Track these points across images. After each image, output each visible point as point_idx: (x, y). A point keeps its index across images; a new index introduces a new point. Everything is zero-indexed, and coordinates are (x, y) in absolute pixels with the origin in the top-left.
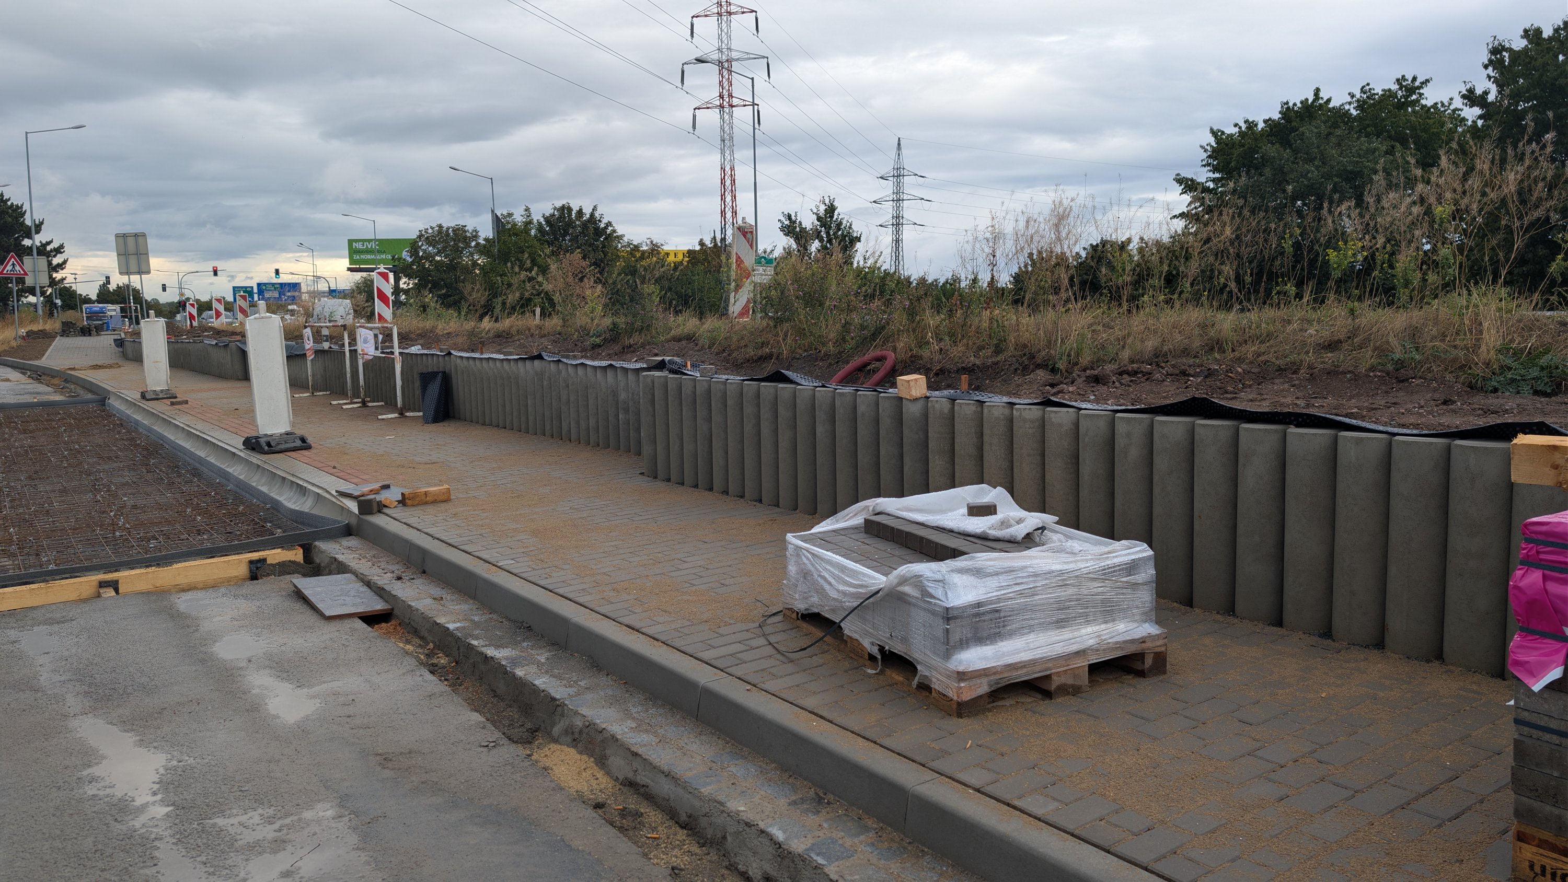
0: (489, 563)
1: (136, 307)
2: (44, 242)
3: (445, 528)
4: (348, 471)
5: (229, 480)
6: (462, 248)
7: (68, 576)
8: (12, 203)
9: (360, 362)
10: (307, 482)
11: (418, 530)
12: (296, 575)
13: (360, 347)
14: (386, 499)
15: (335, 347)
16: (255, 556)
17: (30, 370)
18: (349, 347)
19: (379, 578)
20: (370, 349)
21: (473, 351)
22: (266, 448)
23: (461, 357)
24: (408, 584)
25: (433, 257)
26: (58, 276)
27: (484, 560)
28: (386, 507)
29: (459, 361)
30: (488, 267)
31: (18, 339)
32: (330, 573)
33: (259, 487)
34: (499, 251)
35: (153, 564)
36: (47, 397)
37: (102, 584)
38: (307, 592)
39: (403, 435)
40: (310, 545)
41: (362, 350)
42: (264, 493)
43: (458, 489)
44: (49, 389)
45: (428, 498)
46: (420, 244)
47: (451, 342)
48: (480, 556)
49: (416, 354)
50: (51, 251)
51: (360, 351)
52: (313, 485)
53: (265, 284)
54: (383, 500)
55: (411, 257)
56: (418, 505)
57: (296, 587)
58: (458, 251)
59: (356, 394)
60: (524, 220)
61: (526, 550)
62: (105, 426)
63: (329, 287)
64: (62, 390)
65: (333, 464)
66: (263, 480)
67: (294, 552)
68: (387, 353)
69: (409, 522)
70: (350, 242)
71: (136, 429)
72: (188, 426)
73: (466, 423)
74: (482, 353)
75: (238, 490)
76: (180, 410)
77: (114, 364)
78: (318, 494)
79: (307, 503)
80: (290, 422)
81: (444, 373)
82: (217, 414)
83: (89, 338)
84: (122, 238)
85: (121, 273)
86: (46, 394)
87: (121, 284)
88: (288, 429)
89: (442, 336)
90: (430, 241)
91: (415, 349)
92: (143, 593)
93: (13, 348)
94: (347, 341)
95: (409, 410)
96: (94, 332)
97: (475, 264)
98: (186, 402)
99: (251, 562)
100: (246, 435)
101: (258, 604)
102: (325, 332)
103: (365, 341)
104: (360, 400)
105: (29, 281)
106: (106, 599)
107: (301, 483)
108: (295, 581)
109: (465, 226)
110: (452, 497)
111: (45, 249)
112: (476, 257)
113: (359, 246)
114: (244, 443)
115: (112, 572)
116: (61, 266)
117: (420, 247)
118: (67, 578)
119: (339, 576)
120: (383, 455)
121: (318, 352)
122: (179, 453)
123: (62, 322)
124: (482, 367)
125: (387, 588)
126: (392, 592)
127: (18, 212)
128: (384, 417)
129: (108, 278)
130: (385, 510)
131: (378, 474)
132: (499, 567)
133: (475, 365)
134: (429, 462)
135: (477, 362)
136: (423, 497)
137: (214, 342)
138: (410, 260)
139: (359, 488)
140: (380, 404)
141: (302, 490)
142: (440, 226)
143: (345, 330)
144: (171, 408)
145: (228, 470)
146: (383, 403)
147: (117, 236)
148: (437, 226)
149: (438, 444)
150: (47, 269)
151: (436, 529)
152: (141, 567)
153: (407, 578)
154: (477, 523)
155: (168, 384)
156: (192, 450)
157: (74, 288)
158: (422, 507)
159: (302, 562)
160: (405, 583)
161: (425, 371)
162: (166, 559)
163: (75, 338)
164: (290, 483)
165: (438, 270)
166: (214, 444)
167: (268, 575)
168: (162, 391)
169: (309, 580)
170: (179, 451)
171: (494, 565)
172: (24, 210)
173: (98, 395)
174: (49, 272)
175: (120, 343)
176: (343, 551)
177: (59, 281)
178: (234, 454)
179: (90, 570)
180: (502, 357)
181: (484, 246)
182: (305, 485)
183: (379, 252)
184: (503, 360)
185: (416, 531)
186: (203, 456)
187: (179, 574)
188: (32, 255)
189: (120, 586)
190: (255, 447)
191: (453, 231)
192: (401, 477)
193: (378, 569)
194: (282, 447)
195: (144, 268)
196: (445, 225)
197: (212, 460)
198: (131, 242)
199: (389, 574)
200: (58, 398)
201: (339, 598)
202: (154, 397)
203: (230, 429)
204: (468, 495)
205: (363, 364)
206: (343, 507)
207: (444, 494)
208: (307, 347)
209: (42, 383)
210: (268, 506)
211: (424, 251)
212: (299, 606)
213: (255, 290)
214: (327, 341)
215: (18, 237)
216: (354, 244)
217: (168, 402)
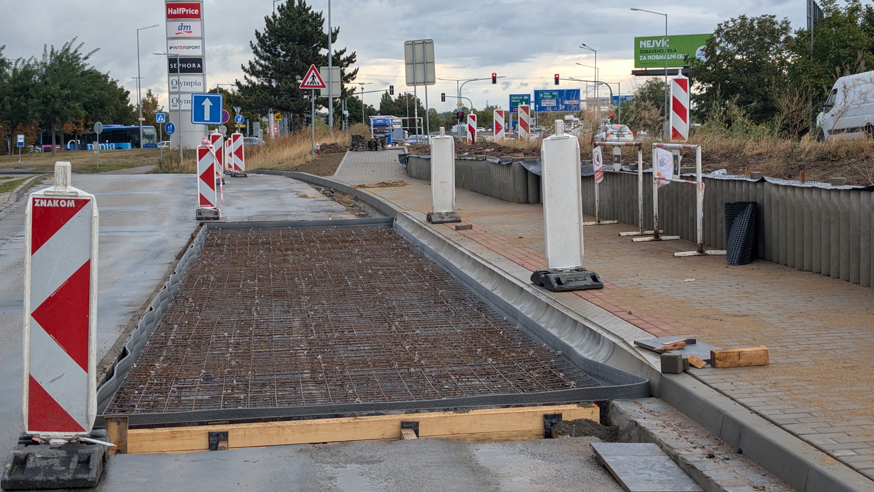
0: (823, 451)
1: (420, 120)
2: (338, 51)
3: (764, 399)
4: (646, 319)
5: (516, 319)
6: (768, 43)
7: (373, 412)
8: (313, 12)
9: (655, 188)
10: (602, 328)
11: (732, 399)
12: (593, 437)
13: (655, 170)
14: (693, 357)
15: (627, 169)
16: (550, 410)
17: (324, 186)
18: (643, 169)
19: (687, 453)
20: (667, 173)
21: (790, 177)
22: (556, 285)
23: (777, 185)
24: (722, 464)
25: (732, 56)
26: (348, 86)
27: (816, 447)
28: (693, 366)
29: (774, 190)
30: (800, 66)
31: (314, 153)
32: (629, 440)
33: (548, 329)
34: (815, 46)
35: (451, 408)
36: (340, 215)
37: (405, 425)
38: (608, 460)
39: (705, 278)
40: (608, 403)
41: (659, 174)
42: (554, 336)
43: (776, 351)
44: (341, 207)
45: (741, 361)
46: (718, 40)
47: (762, 165)
48: (811, 440)
49: (722, 180)
50: (344, 61)
51: (655, 175)
52: (609, 332)
53: (543, 92)
54: (689, 358)
55: (706, 56)
56: (729, 367)
57: (595, 451)
58: (763, 48)
59: (648, 225)
60: (849, 6)
61: (868, 439)
62: (393, 249)
63: (611, 94)
64: (351, 208)
65: (628, 308)
66: (553, 322)
67: (591, 410)
68: (687, 178)
69: (721, 388)
70: (637, 40)
71: (423, 254)
72: (474, 254)
73: (779, 266)
74: (803, 181)
75: (526, 331)
76: (465, 236)
77: (399, 182)
78: (614, 343)
79: (601, 353)
80: (581, 256)
81: (755, 204)
82: (502, 242)
83: (375, 152)
84: (411, 45)
85: (408, 84)
86: (340, 212)
87: (403, 94)
88: (579, 265)
89: (751, 156)
90: (730, 37)
91: (719, 174)
92: (443, 440)
93: (309, 162)
94: (640, 162)
95: (710, 246)
96: (380, 147)
97: (783, 62)
98: (470, 227)
99: (546, 417)
100: (535, 270)
101: (557, 467)
102: (617, 152)
103: (662, 163)
104: (652, 232)
105: (324, 93)
106: (409, 441)
107: (594, 328)
108: (594, 444)
109: (774, 17)
110: (771, 362)
111: (339, 58)
112: (785, 54)
113: (647, 45)
114: (532, 278)
115: (412, 413)
116: (352, 76)
117: (718, 44)
118: (372, 415)
119: (642, 444)
120: (683, 302)
121: (606, 174)
122: (465, 284)
123: (352, 136)
124: (803, 198)
125: (696, 465)
126: (704, 473)
127: (317, 20)
128: (681, 254)
129: (392, 87)
130: (692, 370)
131: (680, 325)
132: (836, 458)
133: (794, 196)
134: (738, 313)
135: (798, 193)
136: (736, 358)
137: (497, 161)
138: (705, 60)
139: (661, 340)
140: (675, 237)
141: (596, 338)
142: (743, 18)
143: (639, 149)
144: (455, 233)
145: (515, 306)
146: (678, 237)
147: (406, 44)
148: (740, 18)
149: (747, 292)
150: (340, 80)
151: (753, 400)
152: (439, 410)
153: (720, 457)
154: (804, 397)
155: (453, 207)
156: (479, 281)
157: (360, 98)
158: (735, 371)
159: (599, 422)
160: (718, 463)
161: (731, 201)
162: (463, 404)
163: (363, 153)
164: (582, 328)
165: (738, 72)
166: (501, 276)
167: (563, 433)
168: (447, 214)
169: (609, 445)
170: (465, 281)
171: (828, 454)
172: (322, 18)
173: (385, 215)
174: (342, 83)
175: (404, 159)
176: (644, 414)
177: (349, 91)
178: (522, 289)
179: (394, 409)
180: (829, 186)
181: (797, 40)
182: (600, 331)
183: (670, 51)
184: (830, 190)
185: (729, 399)
186: (490, 289)
187: (475, 422)
188: (327, 65)
189: (420, 428)
190: (543, 282)
191: (759, 23)
192: (707, 330)
193: (685, 441)
194: (573, 284)
195: (429, 79)
196: (749, 16)
197: (498, 293)
198: (419, 48)
199: (698, 450)
200: (350, 217)
201: (643, 471)
202: (439, 220)
203: (516, 261)
204: (790, 361)
205: (658, 189)
206: (642, 362)
207: (760, 356)
208: (596, 168)
209: (335, 200)
210: (559, 352)
211: (723, 49)
212: (599, 475)
213: (532, 99)
214: (618, 162)
215: (316, 47)
216: (641, 42)
217: (453, 226)
